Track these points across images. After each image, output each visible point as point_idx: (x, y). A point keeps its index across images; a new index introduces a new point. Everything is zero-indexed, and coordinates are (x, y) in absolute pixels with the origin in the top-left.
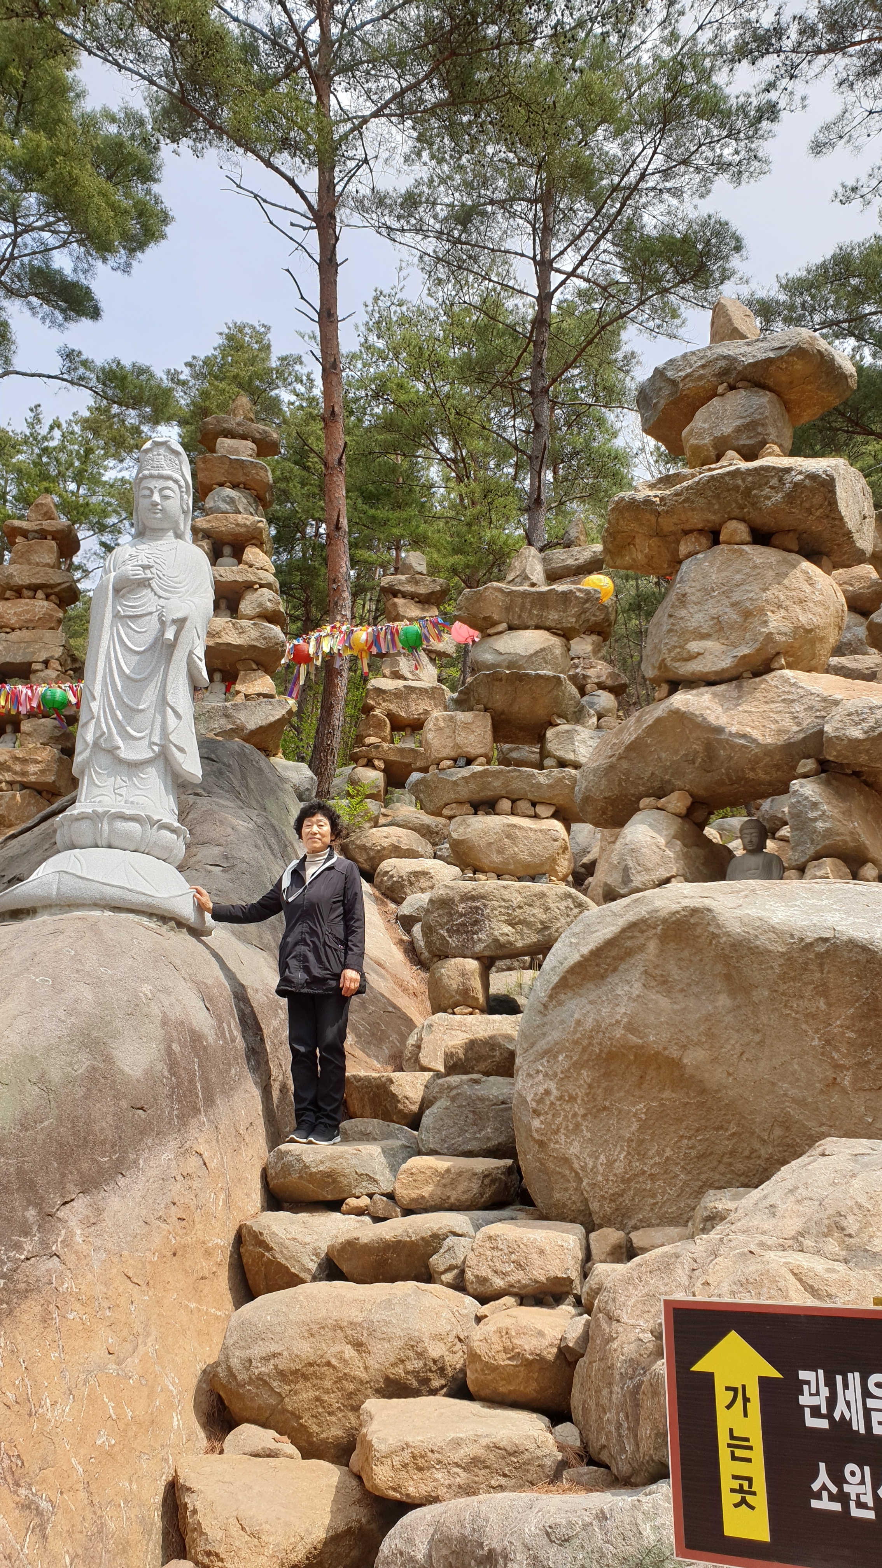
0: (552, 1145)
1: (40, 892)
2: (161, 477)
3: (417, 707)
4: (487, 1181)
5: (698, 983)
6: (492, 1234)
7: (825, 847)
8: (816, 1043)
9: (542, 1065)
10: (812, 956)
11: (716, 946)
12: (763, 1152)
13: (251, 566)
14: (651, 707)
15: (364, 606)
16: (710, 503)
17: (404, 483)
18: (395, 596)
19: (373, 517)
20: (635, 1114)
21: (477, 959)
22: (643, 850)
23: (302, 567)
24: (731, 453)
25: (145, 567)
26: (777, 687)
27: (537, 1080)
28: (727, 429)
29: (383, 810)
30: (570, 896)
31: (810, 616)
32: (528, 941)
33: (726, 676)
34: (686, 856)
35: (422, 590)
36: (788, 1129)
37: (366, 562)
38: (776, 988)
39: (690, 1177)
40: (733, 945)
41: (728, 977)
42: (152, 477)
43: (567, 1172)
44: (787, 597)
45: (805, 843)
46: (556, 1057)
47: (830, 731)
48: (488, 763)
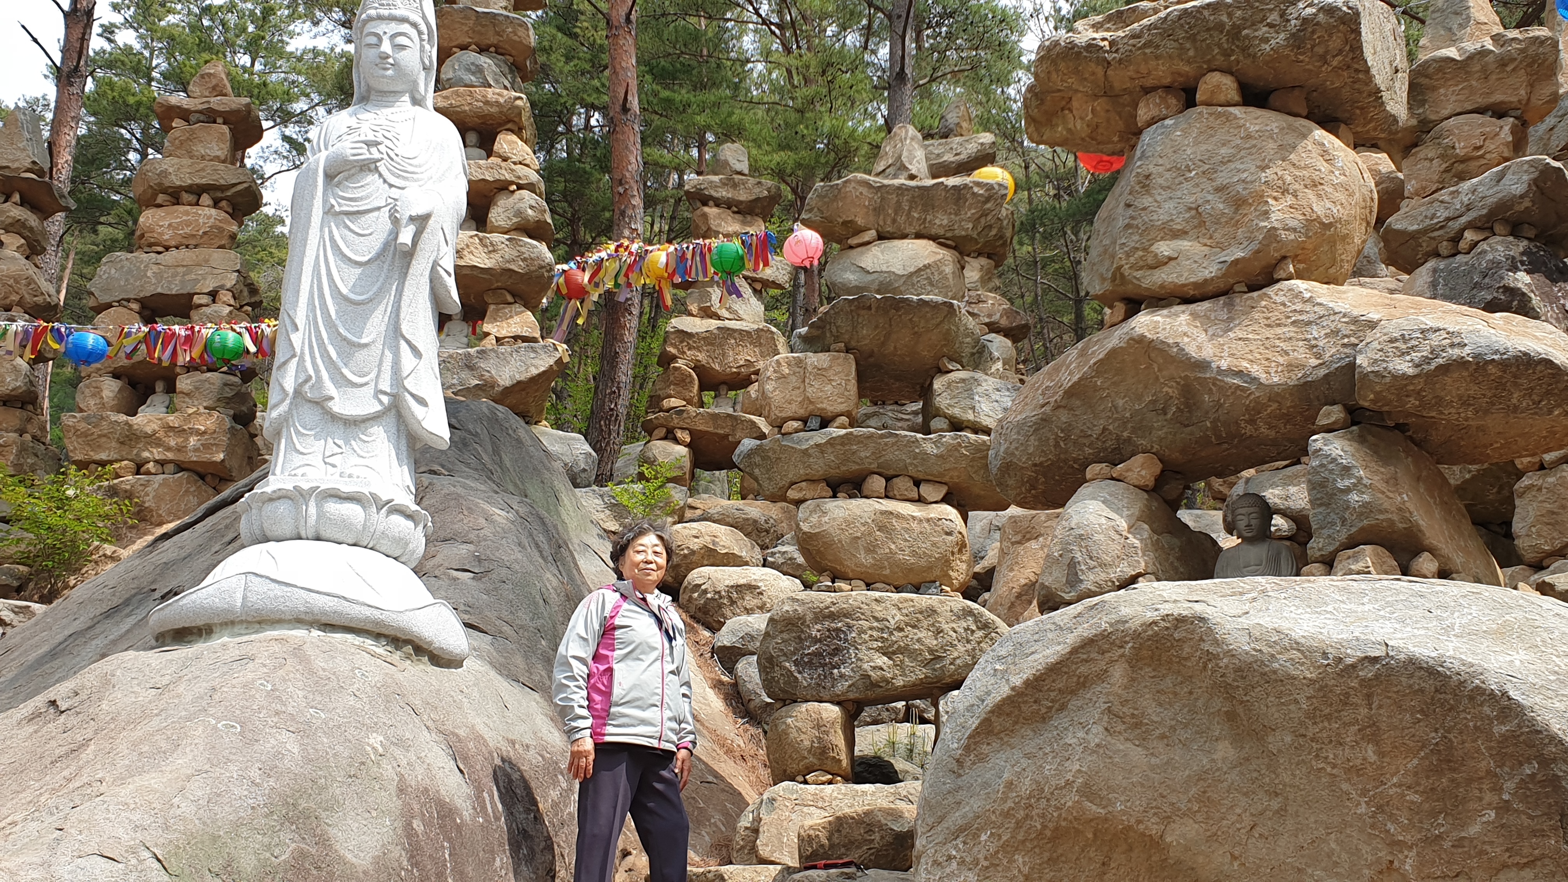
1: (217, 603)
2: (392, 18)
3: (738, 357)
5: (1186, 726)
7: (1362, 529)
8: (1362, 809)
9: (956, 847)
10: (1354, 684)
11: (1214, 671)
13: (505, 159)
14: (1102, 334)
15: (652, 225)
16: (1181, 48)
17: (709, 56)
18: (705, 204)
22: (1097, 537)
25: (369, 144)
26: (1284, 305)
27: (948, 870)
29: (689, 501)
30: (970, 613)
31: (1329, 205)
32: (911, 677)
33: (1210, 288)
34: (1157, 546)
35: (743, 196)
38: (1303, 731)
40: (1239, 670)
42: (380, 18)
44: (1296, 178)
45: (1333, 524)
46: (976, 836)
47: (1365, 364)
48: (851, 425)
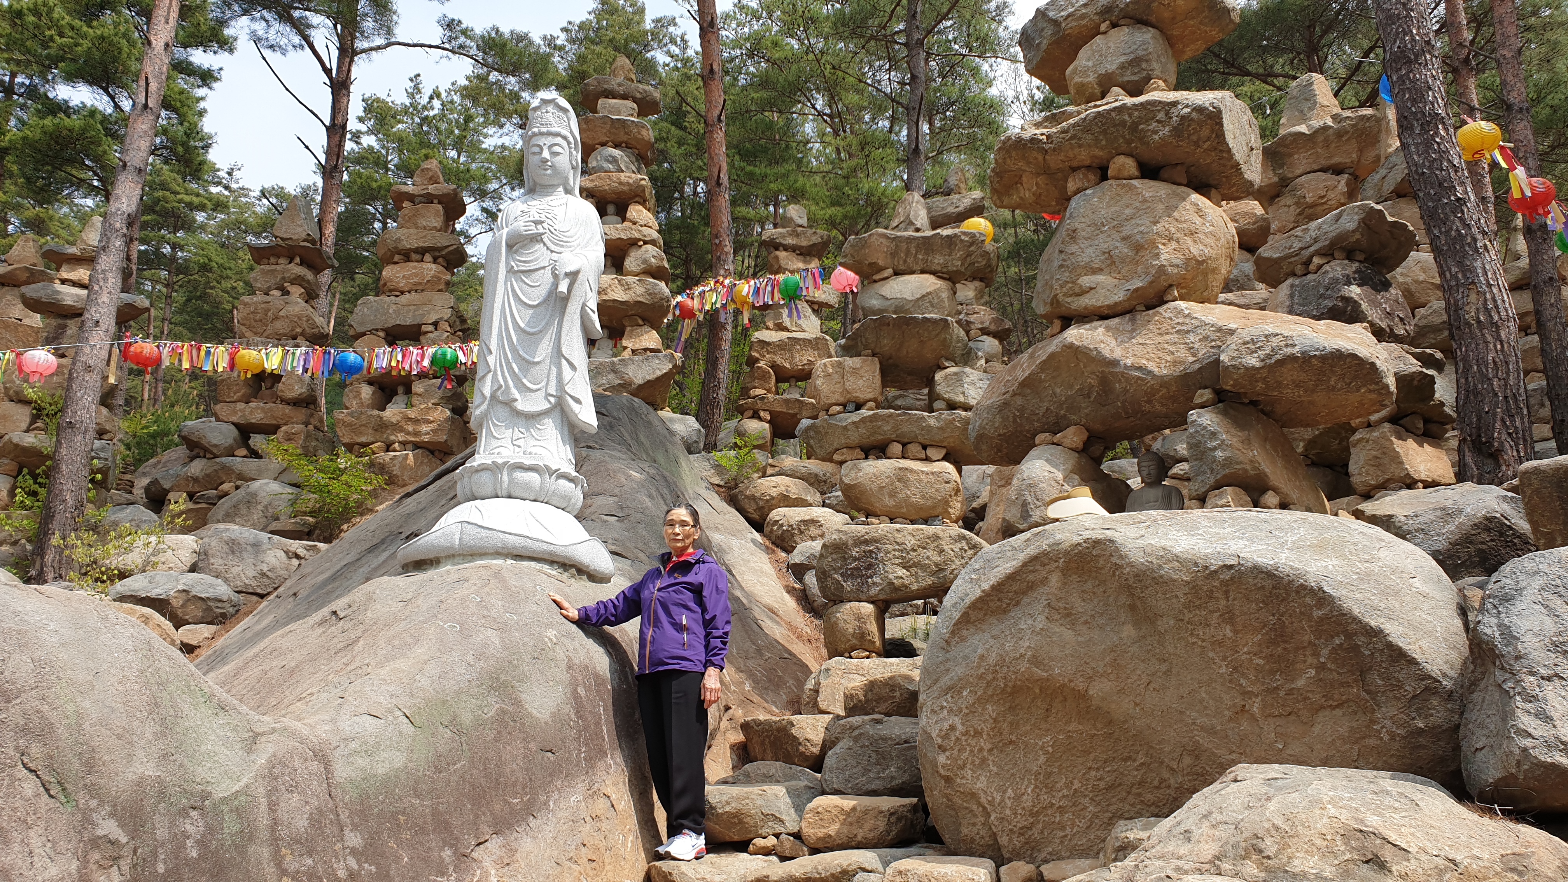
0: (958, 780)
1: (443, 542)
2: (549, 134)
3: (802, 358)
4: (893, 819)
5: (1102, 615)
6: (902, 869)
7: (1225, 476)
8: (1223, 670)
9: (946, 700)
10: (1217, 584)
11: (1120, 577)
12: (1172, 781)
13: (635, 223)
14: (1044, 343)
15: (743, 262)
16: (1097, 140)
17: (780, 140)
18: (777, 249)
19: (751, 174)
20: (1042, 748)
21: (872, 602)
22: (1041, 485)
23: (682, 226)
24: (1116, 89)
25: (537, 223)
26: (1171, 319)
27: (941, 716)
28: (1111, 65)
29: (770, 461)
30: (964, 537)
31: (1202, 247)
32: (923, 584)
33: (1119, 309)
35: (804, 243)
36: (1197, 757)
37: (745, 218)
38: (1181, 617)
39: (1098, 809)
40: (1136, 575)
41: (1132, 608)
42: (541, 134)
43: (975, 807)
44: (1178, 229)
45: (1205, 473)
46: (960, 692)
47: (1226, 360)
48: (877, 408)
